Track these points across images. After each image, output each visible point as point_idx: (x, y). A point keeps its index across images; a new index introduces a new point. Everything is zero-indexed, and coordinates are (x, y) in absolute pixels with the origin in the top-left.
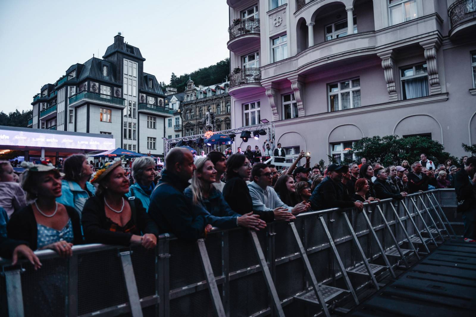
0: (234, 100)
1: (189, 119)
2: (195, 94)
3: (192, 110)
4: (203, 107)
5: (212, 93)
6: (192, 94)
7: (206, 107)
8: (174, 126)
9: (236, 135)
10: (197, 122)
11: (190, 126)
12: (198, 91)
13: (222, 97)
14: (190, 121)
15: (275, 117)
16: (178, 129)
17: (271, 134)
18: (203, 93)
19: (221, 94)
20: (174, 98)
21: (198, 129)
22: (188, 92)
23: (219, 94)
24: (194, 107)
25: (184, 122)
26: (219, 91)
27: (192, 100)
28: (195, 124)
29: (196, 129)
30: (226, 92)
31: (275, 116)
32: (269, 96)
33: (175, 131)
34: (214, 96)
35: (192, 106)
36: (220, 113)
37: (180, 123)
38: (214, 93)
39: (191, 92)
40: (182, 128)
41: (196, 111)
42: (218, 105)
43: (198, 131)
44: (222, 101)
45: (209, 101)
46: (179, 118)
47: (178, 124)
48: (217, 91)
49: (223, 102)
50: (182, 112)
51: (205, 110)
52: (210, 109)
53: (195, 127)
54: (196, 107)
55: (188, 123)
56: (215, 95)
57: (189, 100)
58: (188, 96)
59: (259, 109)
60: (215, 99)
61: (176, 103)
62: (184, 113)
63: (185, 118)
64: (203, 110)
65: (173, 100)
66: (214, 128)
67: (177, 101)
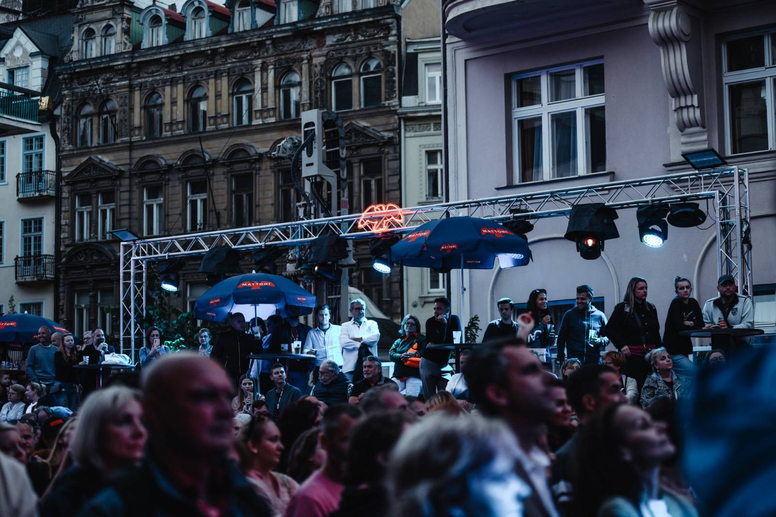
0: (463, 55)
1: (95, 144)
2: (125, 25)
3: (108, 99)
4: (168, 89)
5: (211, 25)
6: (109, 27)
7: (180, 87)
8: (18, 176)
9: (532, 222)
10: (135, 161)
11: (97, 180)
12: (139, 10)
13: (261, 44)
14: (100, 157)
15: (683, 143)
16: (39, 191)
17: (735, 220)
18: (164, 21)
19: (255, 29)
20: (18, 44)
21: (136, 195)
22: (89, 17)
23: (248, 28)
24: (121, 87)
25: (66, 157)
26: (247, 14)
27: (110, 56)
28: (123, 168)
29: (130, 191)
30: (282, 22)
31: (684, 135)
32: (667, 41)
33: (25, 202)
34: (223, 38)
35: (108, 81)
36: (250, 119)
37: (49, 163)
38: (220, 25)
39: (108, 13)
40: (58, 189)
41: (132, 109)
42: (241, 82)
43: (135, 202)
44: (260, 61)
45: (195, 61)
46: (41, 139)
47: (35, 168)
48: (237, 14)
49: (264, 69)
50: (57, 112)
51: (174, 103)
52: (200, 99)
53: (126, 182)
54: (131, 88)
55: (91, 165)
56: (223, 32)
57: (94, 50)
58: (90, 34)
59: (597, 100)
60: (229, 51)
61: (27, 67)
62: (67, 114)
63: (72, 140)
64: (167, 101)
65: (14, 49)
66: (339, 187)
67: (33, 55)
